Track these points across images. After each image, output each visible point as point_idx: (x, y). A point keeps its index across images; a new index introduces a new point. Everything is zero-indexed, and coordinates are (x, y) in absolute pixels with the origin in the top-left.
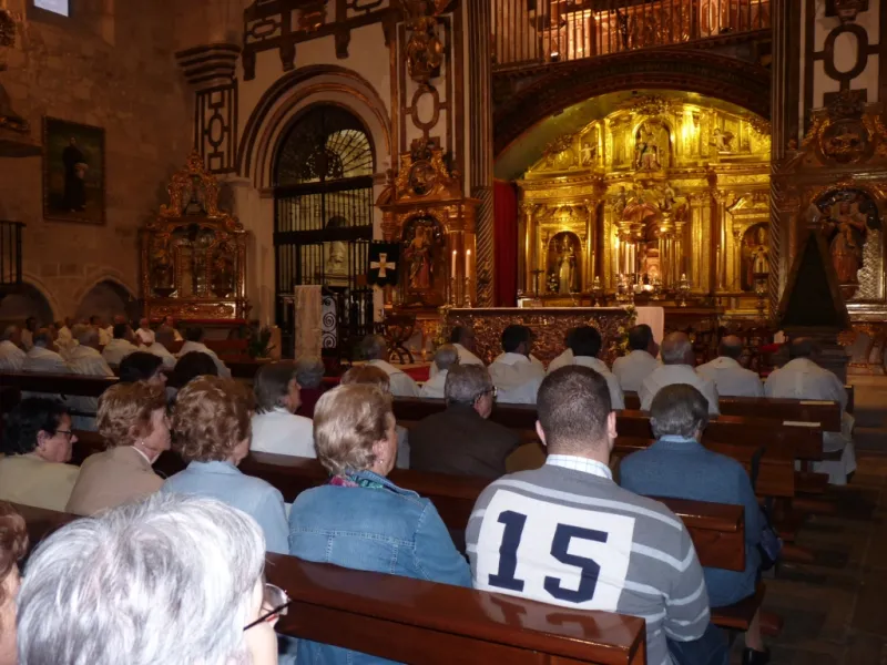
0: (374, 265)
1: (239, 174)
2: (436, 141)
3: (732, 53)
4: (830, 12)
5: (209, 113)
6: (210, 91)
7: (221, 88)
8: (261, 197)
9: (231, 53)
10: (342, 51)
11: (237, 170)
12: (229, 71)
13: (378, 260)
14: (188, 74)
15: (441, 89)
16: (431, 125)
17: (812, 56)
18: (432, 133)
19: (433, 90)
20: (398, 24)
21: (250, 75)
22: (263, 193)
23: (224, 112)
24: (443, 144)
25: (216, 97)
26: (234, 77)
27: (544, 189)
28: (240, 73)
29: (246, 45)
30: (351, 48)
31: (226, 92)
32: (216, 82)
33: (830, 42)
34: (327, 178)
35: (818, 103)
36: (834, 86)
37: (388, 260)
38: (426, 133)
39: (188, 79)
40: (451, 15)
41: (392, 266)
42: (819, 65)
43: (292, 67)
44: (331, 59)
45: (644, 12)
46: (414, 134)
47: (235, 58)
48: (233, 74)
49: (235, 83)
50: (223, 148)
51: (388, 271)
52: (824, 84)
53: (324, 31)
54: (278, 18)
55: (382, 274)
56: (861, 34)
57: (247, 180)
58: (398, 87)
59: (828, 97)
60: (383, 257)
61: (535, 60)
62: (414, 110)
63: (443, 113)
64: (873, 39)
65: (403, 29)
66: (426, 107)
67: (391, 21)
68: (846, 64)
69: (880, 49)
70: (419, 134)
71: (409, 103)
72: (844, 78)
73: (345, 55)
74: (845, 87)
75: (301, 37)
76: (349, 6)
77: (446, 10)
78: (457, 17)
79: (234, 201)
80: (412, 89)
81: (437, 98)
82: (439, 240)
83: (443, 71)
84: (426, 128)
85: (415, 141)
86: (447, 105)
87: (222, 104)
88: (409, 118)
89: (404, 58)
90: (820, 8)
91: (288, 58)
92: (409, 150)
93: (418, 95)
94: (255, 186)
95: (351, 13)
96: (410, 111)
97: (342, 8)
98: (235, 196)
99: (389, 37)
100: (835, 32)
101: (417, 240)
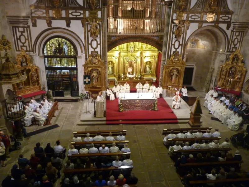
0: (85, 80)
1: (33, 53)
2: (97, 52)
3: (156, 38)
5: (19, 34)
6: (18, 27)
7: (24, 27)
8: (40, 58)
9: (27, 18)
10: (68, 25)
11: (33, 51)
12: (26, 23)
13: (86, 79)
15: (98, 40)
16: (96, 48)
17: (172, 44)
19: (96, 40)
20: (86, 23)
21: (35, 25)
23: (25, 34)
24: (99, 53)
25: (21, 29)
26: (28, 25)
28: (30, 23)
29: (33, 17)
30: (71, 25)
31: (25, 29)
32: (21, 25)
34: (61, 55)
35: (172, 53)
37: (88, 79)
39: (10, 23)
41: (89, 80)
43: (51, 26)
44: (65, 27)
46: (91, 50)
48: (28, 24)
49: (29, 27)
50: (27, 44)
51: (88, 81)
52: (173, 50)
53: (62, 18)
54: (44, 11)
55: (87, 82)
57: (36, 54)
58: (86, 38)
59: (174, 52)
62: (91, 44)
63: (99, 46)
64: (181, 43)
65: (87, 24)
66: (94, 44)
67: (84, 21)
68: (177, 46)
69: (182, 45)
70: (93, 50)
71: (90, 42)
72: (176, 49)
73: (69, 27)
74: (176, 50)
75: (54, 18)
76: (70, 14)
77: (100, 22)
78: (102, 23)
79: (33, 60)
80: (90, 39)
81: (97, 42)
82: (99, 74)
83: (99, 36)
84: (95, 49)
85: (92, 52)
86: (100, 44)
87: (24, 32)
88: (90, 46)
89: (88, 31)
90: (174, 36)
91: (49, 24)
92: (90, 53)
93: (92, 41)
94: (38, 55)
95: (70, 16)
96: (90, 44)
97: (67, 14)
98: (33, 58)
99: (83, 25)
100: (176, 41)
101: (94, 74)
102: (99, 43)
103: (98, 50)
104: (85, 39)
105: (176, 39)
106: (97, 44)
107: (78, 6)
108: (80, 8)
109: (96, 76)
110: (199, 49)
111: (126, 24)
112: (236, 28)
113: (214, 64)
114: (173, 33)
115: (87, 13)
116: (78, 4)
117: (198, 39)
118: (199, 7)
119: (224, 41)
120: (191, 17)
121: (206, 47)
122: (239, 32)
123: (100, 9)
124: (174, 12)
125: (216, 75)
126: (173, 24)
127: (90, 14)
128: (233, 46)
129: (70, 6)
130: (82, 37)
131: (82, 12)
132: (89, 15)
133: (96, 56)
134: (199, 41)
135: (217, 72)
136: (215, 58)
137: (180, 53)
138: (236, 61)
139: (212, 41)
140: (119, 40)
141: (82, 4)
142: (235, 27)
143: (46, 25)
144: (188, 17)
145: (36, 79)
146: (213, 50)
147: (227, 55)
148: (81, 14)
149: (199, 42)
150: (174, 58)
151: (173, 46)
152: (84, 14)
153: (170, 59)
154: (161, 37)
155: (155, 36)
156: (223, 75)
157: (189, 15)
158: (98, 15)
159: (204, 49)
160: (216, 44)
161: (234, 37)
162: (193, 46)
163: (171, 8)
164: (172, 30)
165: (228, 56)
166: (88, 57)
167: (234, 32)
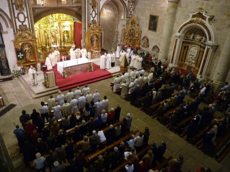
0: (18, 56)
2: (26, 26)
3: (75, 9)
4: (92, 8)
13: (19, 54)
15: (25, 13)
16: (24, 21)
17: (90, 14)
18: (24, 24)
19: (23, 13)
24: (28, 27)
33: (92, 12)
37: (22, 54)
38: (22, 24)
41: (22, 55)
46: (19, 24)
51: (22, 56)
52: (92, 19)
55: (21, 57)
56: (95, 12)
58: (12, 11)
59: (92, 21)
60: (20, 54)
62: (18, 18)
63: (27, 19)
68: (94, 16)
69: (97, 14)
70: (21, 24)
71: (16, 16)
72: (94, 18)
80: (16, 12)
81: (24, 15)
82: (31, 47)
83: (25, 9)
84: (22, 22)
85: (20, 26)
86: (28, 17)
88: (17, 20)
89: (13, 4)
90: (91, 7)
92: (18, 28)
93: (18, 14)
100: (93, 11)
101: (27, 48)
102: (26, 16)
103: (26, 23)
104: (10, 12)
105: (93, 9)
106: (25, 18)
109: (29, 50)
110: (104, 16)
113: (118, 28)
114: (90, 4)
119: (124, 9)
121: (109, 15)
122: (133, 2)
125: (121, 37)
128: (130, 13)
130: (7, 11)
133: (26, 30)
135: (121, 34)
136: (118, 24)
137: (96, 21)
138: (133, 24)
139: (114, 9)
140: (43, 12)
146: (116, 17)
147: (127, 20)
149: (103, 10)
150: (93, 26)
151: (91, 15)
153: (90, 27)
154: (80, 8)
155: (75, 7)
156: (126, 36)
159: (108, 17)
160: (117, 12)
161: (130, 7)
164: (89, 1)
166: (17, 32)
167: (129, 2)
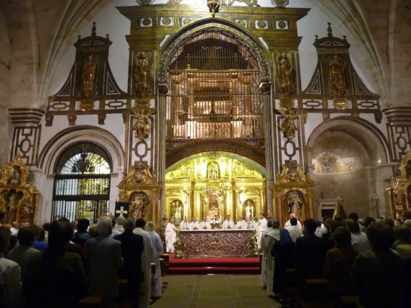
0: (118, 212)
1: (37, 167)
2: (146, 163)
3: (251, 143)
4: (285, 136)
5: (21, 138)
6: (23, 128)
7: (31, 128)
8: (47, 179)
9: (39, 113)
10: (101, 121)
11: (37, 165)
12: (37, 121)
14: (13, 118)
15: (149, 143)
16: (144, 156)
17: (281, 149)
18: (144, 159)
19: (144, 142)
20: (130, 116)
21: (49, 123)
22: (49, 177)
23: (32, 138)
24: (149, 164)
25: (27, 131)
26: (39, 124)
27: (177, 183)
28: (43, 122)
29: (49, 112)
30: (105, 121)
31: (34, 130)
32: (29, 125)
33: (285, 145)
34: (85, 173)
35: (283, 163)
36: (288, 158)
38: (141, 159)
39: (12, 121)
40: (154, 116)
42: (283, 151)
43: (74, 124)
44: (96, 124)
45: (221, 125)
46: (135, 159)
47: (41, 115)
48: (39, 122)
49: (40, 127)
50: (29, 154)
51: (124, 214)
52: (285, 158)
53: (93, 112)
54: (68, 103)
56: (294, 144)
57: (41, 170)
58: (129, 140)
59: (287, 162)
60: (122, 208)
61: (181, 137)
62: (136, 149)
63: (149, 152)
64: (297, 146)
65: (132, 118)
66: (141, 149)
67: (127, 114)
68: (290, 151)
69: (299, 149)
70: (138, 159)
71: (134, 146)
72: (290, 156)
73: (104, 124)
74: (291, 159)
75: (80, 113)
76: (106, 105)
77: (153, 114)
78: (156, 117)
79: (34, 179)
80: (135, 141)
81: (146, 146)
82: (146, 202)
83: (150, 136)
84: (141, 157)
85: (136, 162)
86: (151, 149)
87: (31, 134)
88: (133, 152)
89: (132, 129)
90: (282, 135)
91: (72, 120)
92: (133, 164)
93: (138, 144)
94: (45, 173)
95: (107, 108)
96: (134, 149)
97: (102, 105)
98: (35, 177)
99: (125, 120)
100: (287, 142)
101: (137, 202)
102: (149, 146)
103: (148, 159)
104: (126, 141)
105: (286, 139)
106: (147, 149)
107: (120, 93)
108: (123, 95)
109: (141, 204)
110: (340, 173)
111: (201, 130)
112: (393, 119)
113: (375, 192)
114: (279, 129)
115: (133, 102)
116: (120, 90)
117: (334, 157)
118: (315, 88)
119: (379, 144)
120: (306, 103)
121: (351, 168)
122: (402, 127)
123: (155, 97)
124: (275, 98)
125: (385, 211)
126: (277, 116)
127: (138, 102)
128: (398, 150)
129: (107, 94)
130: (122, 139)
131: (125, 101)
132: (135, 105)
133: (143, 168)
134: (336, 159)
135: (384, 204)
137: (298, 163)
140: (186, 147)
141: (126, 91)
142: (391, 117)
143: (67, 122)
144: (300, 104)
145: (30, 211)
146: (365, 165)
147: (393, 167)
148: (123, 104)
149: (337, 161)
150: (288, 172)
152: (128, 103)
153: (281, 173)
154: (262, 142)
156: (398, 204)
157: (302, 101)
158: (150, 105)
159: (349, 172)
160: (367, 155)
161: (396, 136)
162: (328, 169)
163: (269, 94)
164: (277, 124)
165: (395, 168)
166: (129, 171)
167: (391, 126)
